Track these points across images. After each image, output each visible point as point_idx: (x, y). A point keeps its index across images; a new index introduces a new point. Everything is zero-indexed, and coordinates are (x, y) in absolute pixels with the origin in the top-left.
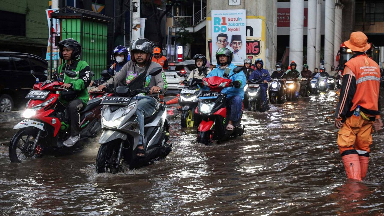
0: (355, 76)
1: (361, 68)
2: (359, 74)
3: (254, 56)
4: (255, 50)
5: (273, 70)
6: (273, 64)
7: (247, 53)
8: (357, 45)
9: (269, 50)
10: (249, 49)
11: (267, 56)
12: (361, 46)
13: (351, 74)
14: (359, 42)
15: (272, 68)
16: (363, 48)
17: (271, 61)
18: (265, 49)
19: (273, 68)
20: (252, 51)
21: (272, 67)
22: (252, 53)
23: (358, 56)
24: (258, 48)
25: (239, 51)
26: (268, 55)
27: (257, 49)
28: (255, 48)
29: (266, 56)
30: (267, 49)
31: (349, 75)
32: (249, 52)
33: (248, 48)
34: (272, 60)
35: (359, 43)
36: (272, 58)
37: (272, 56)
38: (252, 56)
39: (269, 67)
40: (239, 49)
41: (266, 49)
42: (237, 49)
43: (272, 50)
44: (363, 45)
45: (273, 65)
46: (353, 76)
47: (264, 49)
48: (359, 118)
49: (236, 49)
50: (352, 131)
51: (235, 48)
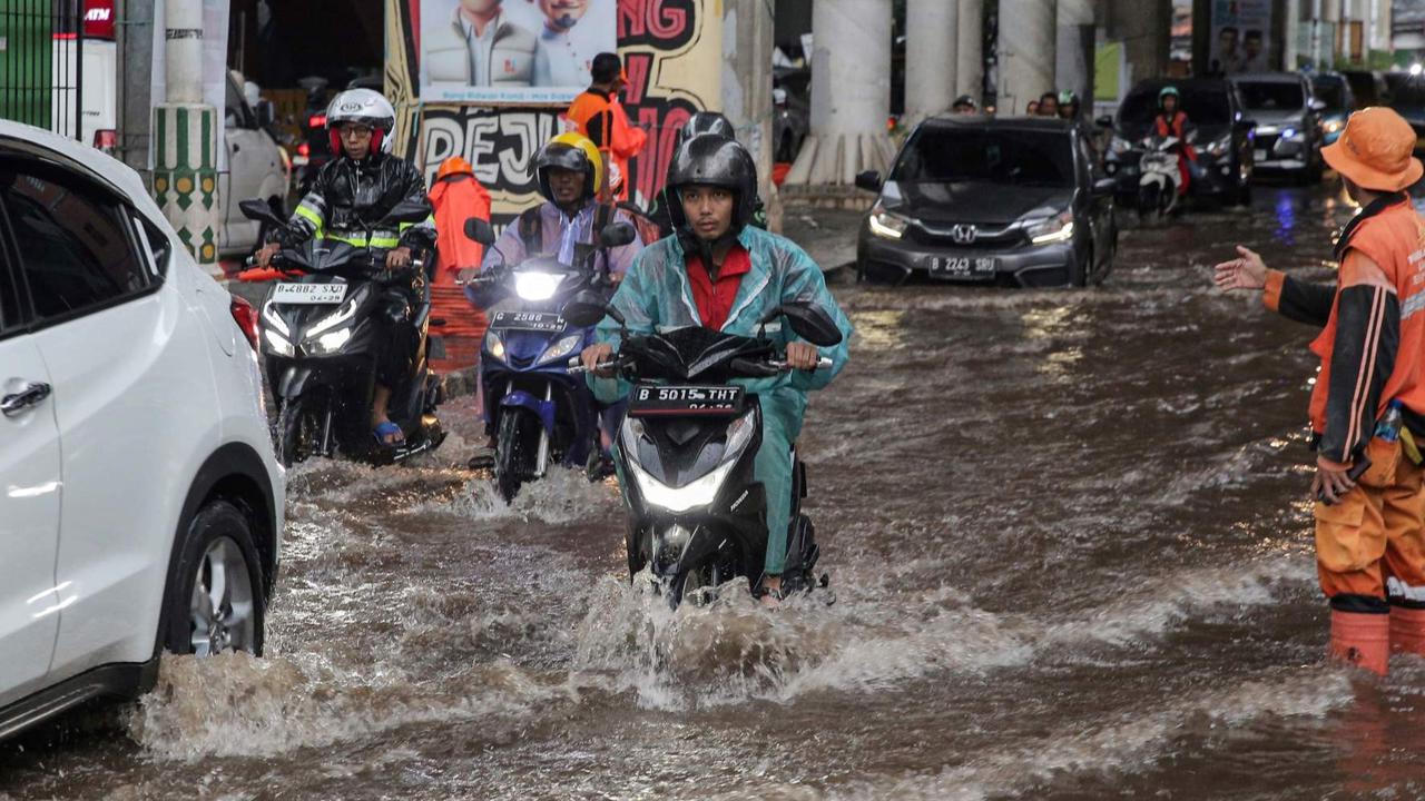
0: (1394, 291)
1: (1411, 259)
2: (1408, 280)
3: (659, 54)
4: (666, 23)
5: (758, 126)
6: (757, 92)
7: (623, 35)
8: (1380, 165)
9: (738, 17)
10: (632, 17)
11: (727, 55)
12: (1395, 166)
13: (1382, 285)
14: (1386, 151)
15: (750, 116)
16: (1401, 176)
17: (747, 77)
18: (722, 17)
19: (755, 115)
20: (650, 27)
21: (751, 113)
22: (647, 38)
23: (1388, 209)
24: (682, 12)
25: (574, 23)
26: (732, 47)
27: (678, 15)
28: (666, 11)
29: (723, 55)
30: (732, 14)
31: (1373, 288)
32: (634, 32)
33: (624, 8)
34: (751, 73)
35: (1389, 155)
36: (751, 62)
37: (751, 45)
38: (651, 56)
39: (740, 113)
40: (573, 14)
41: (725, 15)
42: (565, 11)
43: (752, 17)
44: (1401, 164)
45: (755, 101)
46: (1388, 293)
47: (717, 13)
48: (1393, 450)
49: (559, 15)
50: (1370, 505)
51: (554, 7)
